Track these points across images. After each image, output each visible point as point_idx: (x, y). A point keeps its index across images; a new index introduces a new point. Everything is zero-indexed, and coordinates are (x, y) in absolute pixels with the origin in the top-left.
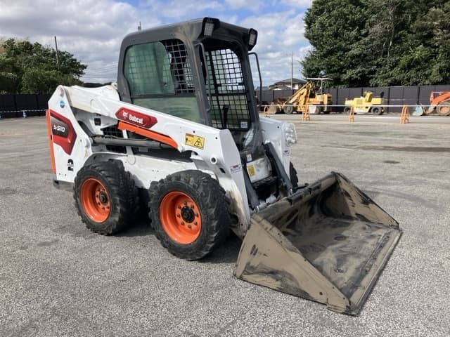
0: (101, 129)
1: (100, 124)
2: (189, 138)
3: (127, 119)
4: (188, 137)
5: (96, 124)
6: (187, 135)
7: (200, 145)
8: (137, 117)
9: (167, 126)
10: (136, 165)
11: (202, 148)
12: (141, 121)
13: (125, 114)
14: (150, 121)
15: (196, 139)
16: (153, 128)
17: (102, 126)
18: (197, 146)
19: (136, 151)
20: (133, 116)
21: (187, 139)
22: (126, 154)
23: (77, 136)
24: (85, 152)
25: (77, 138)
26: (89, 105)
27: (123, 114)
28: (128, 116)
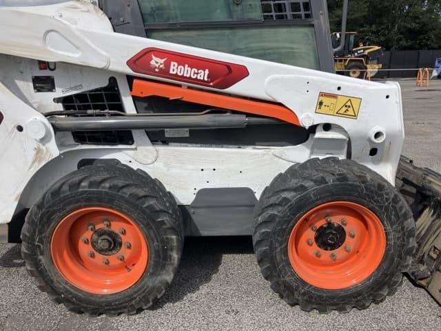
0: (57, 100)
1: (52, 88)
2: (326, 101)
3: (165, 72)
4: (321, 98)
5: (38, 89)
6: (322, 94)
7: (350, 112)
9: (274, 81)
10: (158, 165)
11: (355, 116)
12: (203, 75)
14: (231, 74)
15: (342, 101)
16: (236, 88)
17: (59, 93)
18: (345, 115)
19: (158, 136)
21: (321, 103)
22: (133, 146)
23: (3, 118)
24: (34, 152)
25: (3, 121)
26: (39, 43)
27: (153, 62)
28: (167, 65)
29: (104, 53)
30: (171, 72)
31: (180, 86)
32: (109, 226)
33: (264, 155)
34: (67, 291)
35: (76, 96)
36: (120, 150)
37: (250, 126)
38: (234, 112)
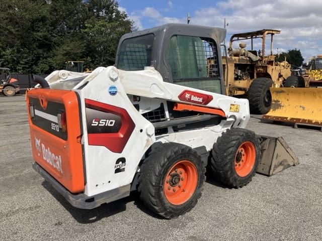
2: (232, 107)
6: (231, 105)
8: (198, 97)
9: (220, 101)
11: (238, 112)
12: (201, 100)
13: (187, 96)
14: (208, 99)
15: (235, 106)
16: (209, 104)
19: (176, 129)
20: (195, 96)
22: (167, 134)
23: (135, 126)
24: (146, 142)
25: (135, 128)
26: (148, 90)
27: (186, 96)
28: (190, 97)
29: (171, 93)
30: (192, 100)
31: (190, 105)
32: (176, 172)
33: (208, 130)
34: (170, 207)
35: (148, 113)
36: (163, 137)
37: (212, 119)
38: (206, 114)
